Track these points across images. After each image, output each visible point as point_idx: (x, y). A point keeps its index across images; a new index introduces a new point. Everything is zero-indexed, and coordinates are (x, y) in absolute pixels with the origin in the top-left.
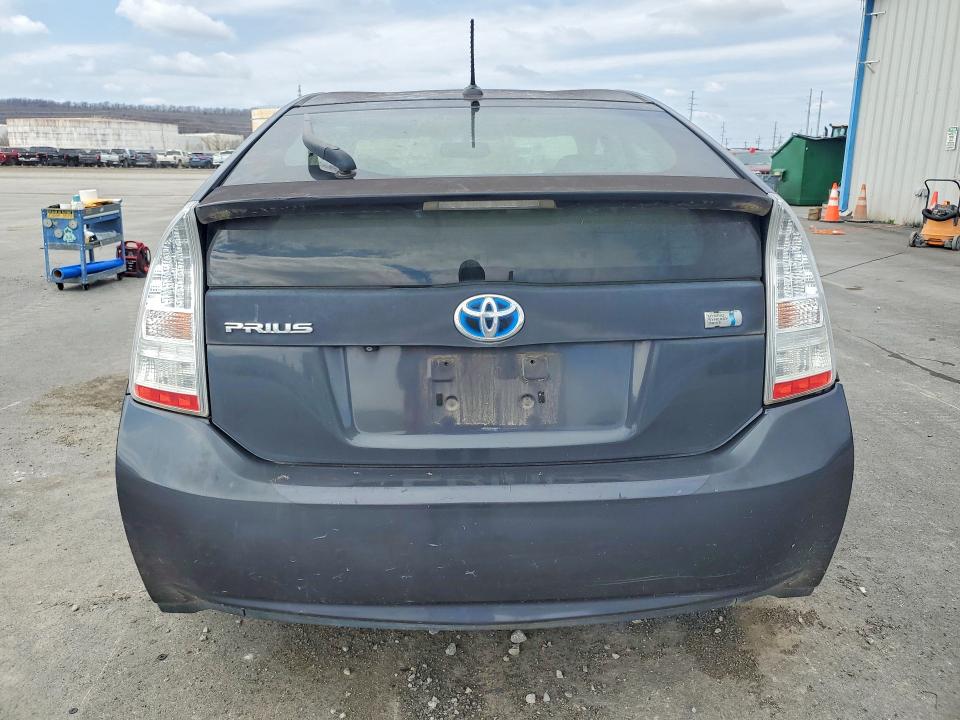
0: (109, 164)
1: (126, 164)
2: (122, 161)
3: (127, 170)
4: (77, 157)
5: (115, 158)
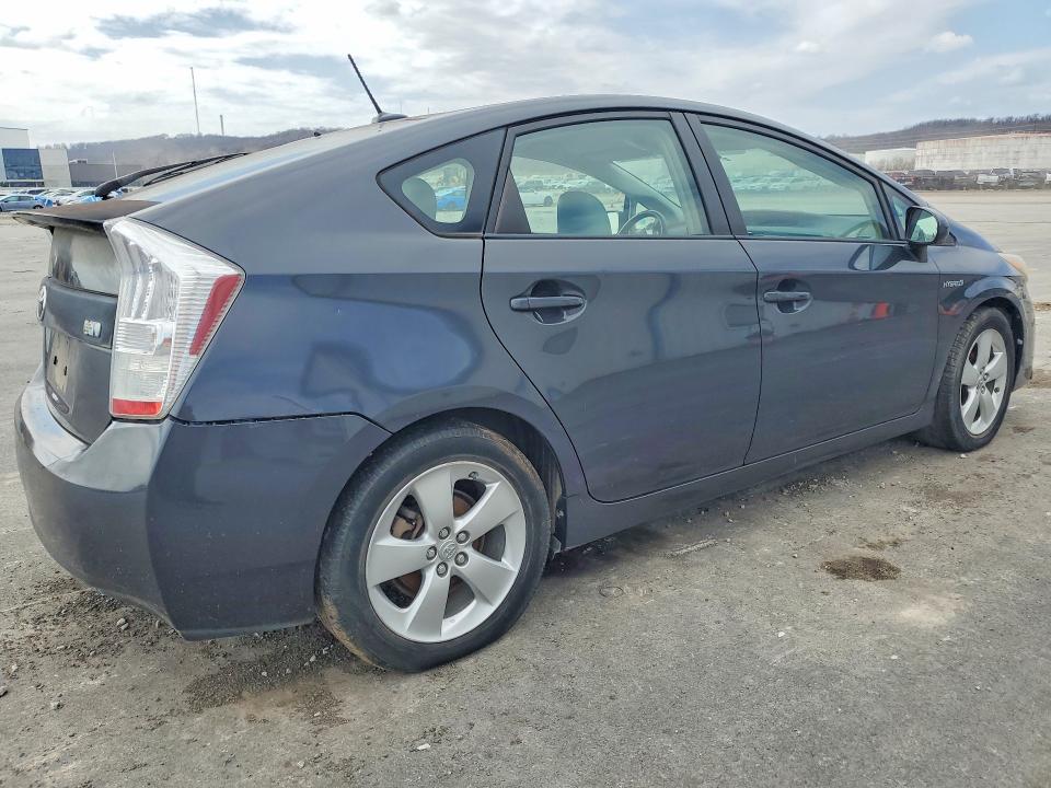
0: (986, 186)
1: (1007, 185)
2: (1001, 183)
3: (1004, 193)
4: (953, 179)
5: (994, 178)
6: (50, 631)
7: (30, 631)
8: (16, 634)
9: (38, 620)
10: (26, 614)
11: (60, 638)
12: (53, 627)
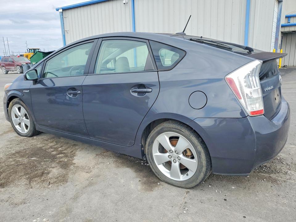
6: (284, 169)
7: (289, 172)
8: (293, 172)
9: (286, 173)
10: (288, 177)
11: (282, 166)
12: (283, 169)
